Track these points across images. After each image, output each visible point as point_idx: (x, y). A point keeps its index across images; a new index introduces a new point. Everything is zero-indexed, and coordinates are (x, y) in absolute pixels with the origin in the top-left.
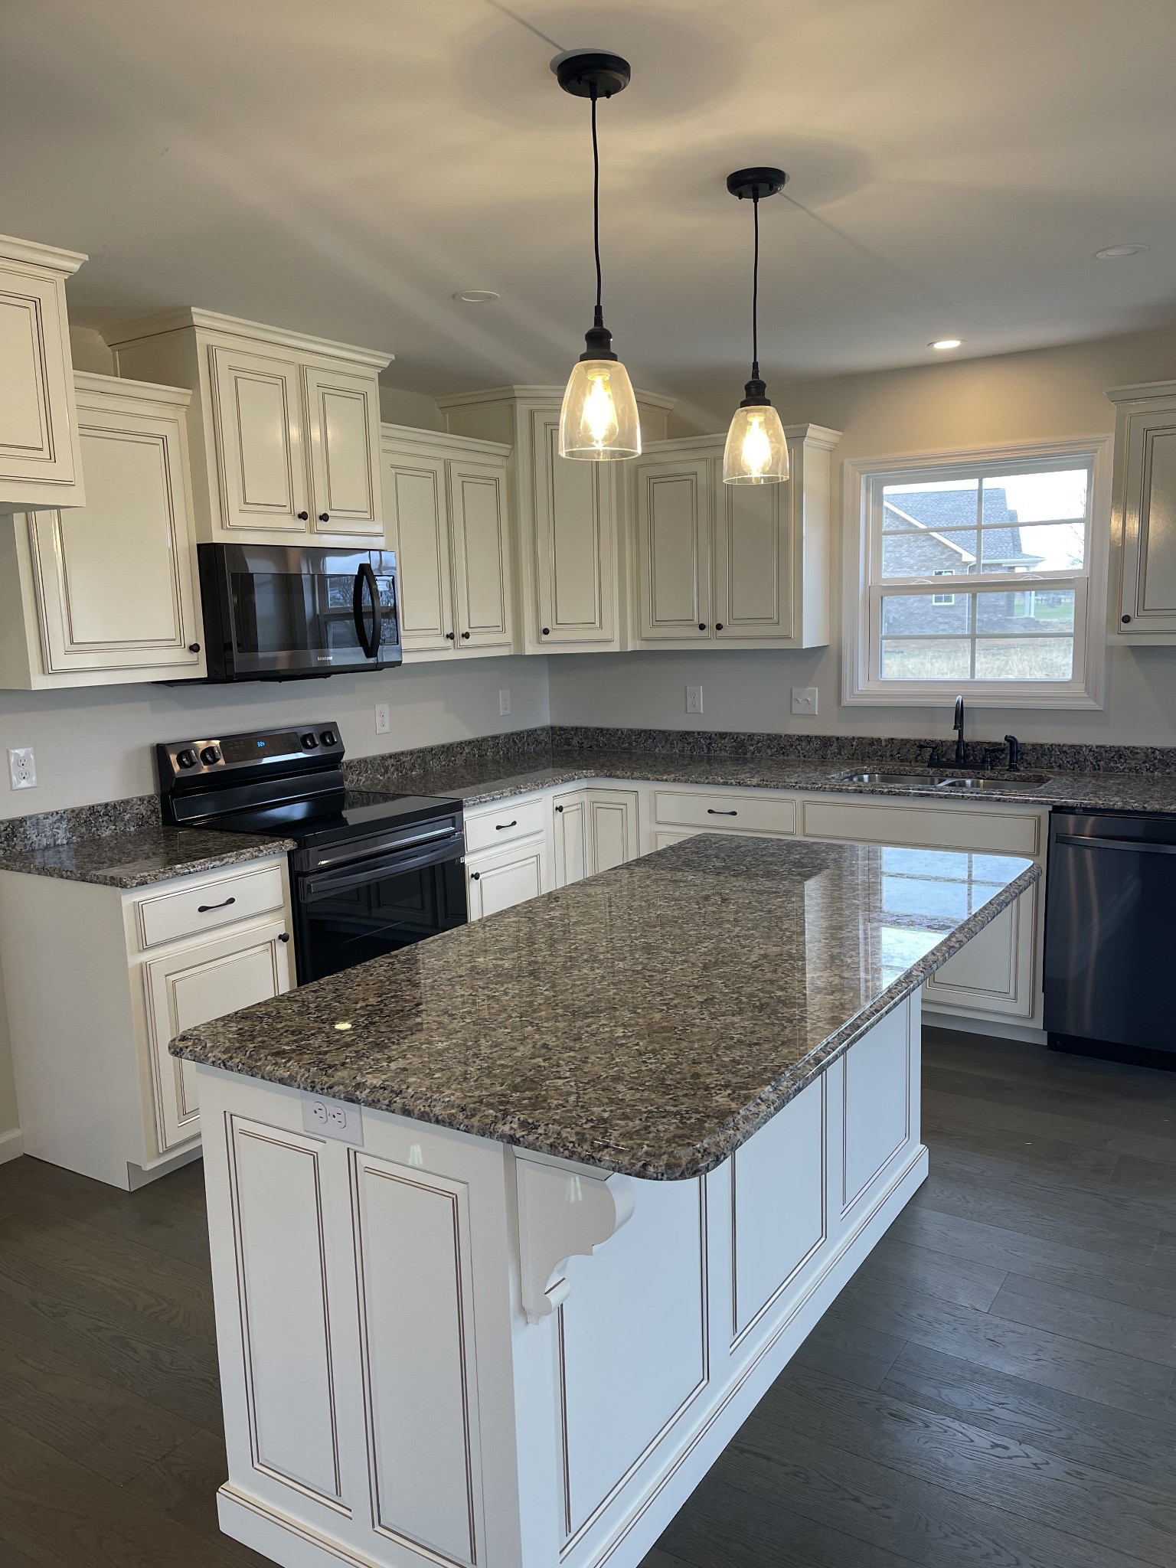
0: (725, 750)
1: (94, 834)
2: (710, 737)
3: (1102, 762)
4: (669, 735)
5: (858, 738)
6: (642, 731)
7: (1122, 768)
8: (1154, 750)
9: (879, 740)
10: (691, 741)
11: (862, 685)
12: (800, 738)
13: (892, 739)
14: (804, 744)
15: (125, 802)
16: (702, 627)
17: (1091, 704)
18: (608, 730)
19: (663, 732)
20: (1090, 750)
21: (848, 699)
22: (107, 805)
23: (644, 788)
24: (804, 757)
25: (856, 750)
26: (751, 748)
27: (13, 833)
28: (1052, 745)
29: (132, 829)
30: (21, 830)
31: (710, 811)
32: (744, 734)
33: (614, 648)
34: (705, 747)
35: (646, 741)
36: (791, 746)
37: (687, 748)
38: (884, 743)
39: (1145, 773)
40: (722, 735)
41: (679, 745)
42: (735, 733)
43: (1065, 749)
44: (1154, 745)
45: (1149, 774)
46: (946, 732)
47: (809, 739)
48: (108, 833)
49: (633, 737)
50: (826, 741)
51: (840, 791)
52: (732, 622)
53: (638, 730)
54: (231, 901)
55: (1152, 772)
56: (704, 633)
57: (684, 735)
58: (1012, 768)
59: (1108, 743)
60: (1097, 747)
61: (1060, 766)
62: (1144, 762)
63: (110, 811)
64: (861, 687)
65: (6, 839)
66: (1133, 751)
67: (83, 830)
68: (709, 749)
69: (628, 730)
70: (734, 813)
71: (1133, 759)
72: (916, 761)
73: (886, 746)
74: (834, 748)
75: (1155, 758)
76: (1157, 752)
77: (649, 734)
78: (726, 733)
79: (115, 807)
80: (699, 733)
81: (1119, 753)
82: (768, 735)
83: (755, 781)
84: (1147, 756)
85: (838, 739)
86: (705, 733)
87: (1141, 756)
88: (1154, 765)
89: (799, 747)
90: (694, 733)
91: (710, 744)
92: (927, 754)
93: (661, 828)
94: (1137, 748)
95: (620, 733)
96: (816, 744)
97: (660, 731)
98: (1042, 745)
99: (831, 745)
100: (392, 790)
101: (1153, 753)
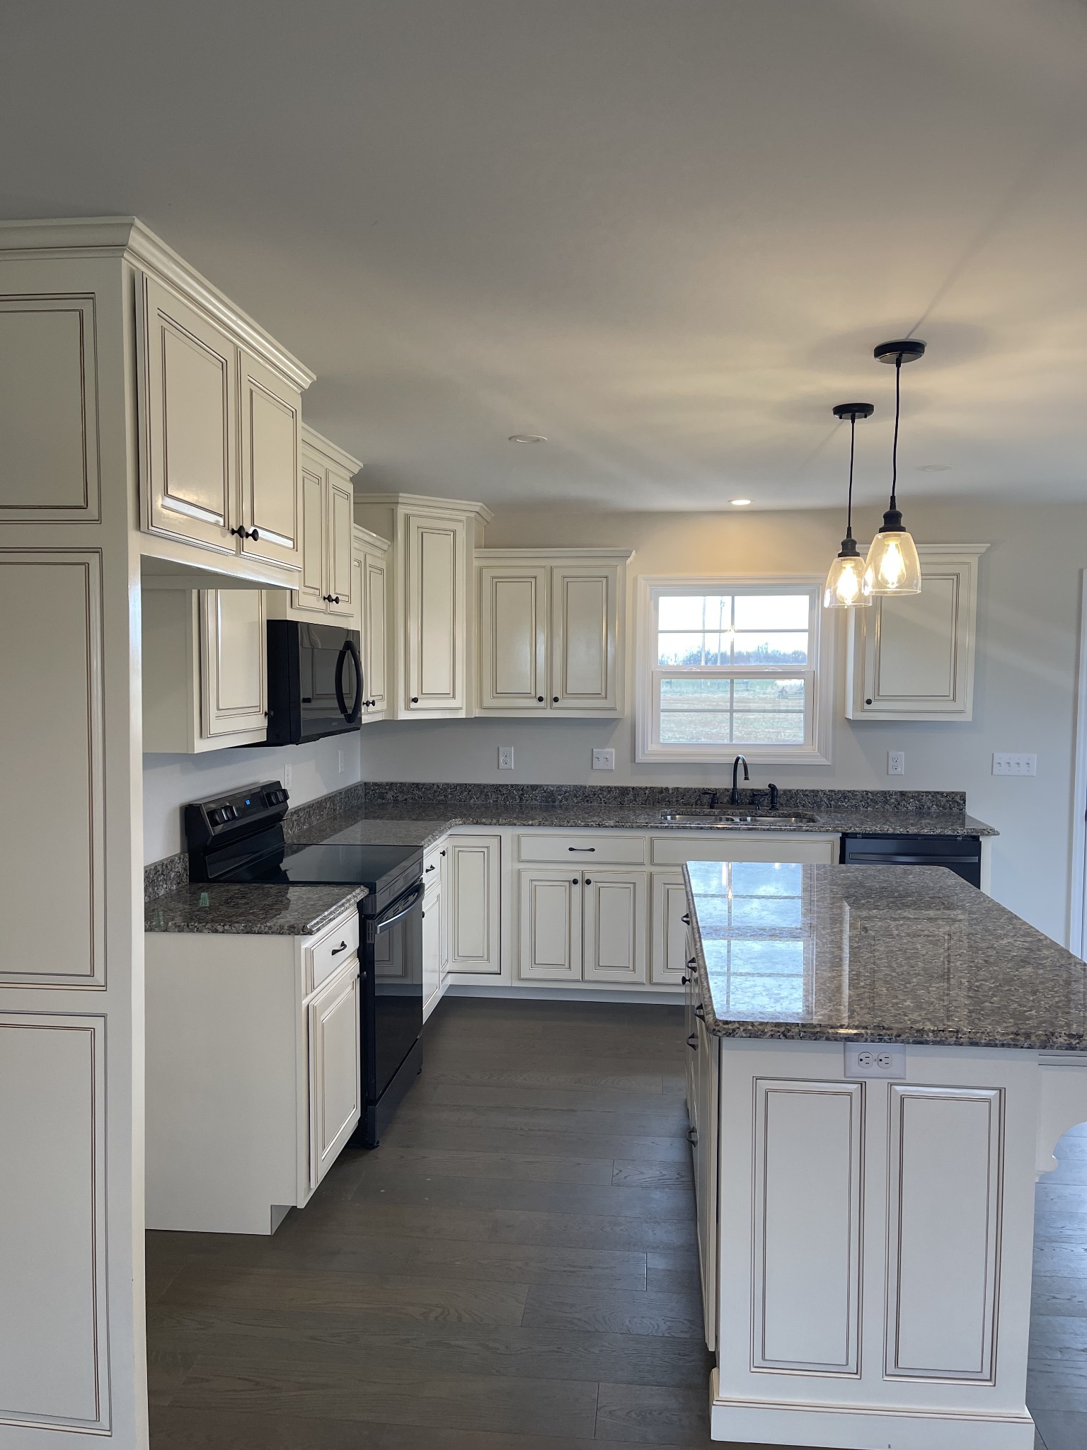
0: (535, 800)
2: (522, 789)
3: (833, 802)
4: (484, 788)
5: (650, 788)
6: (458, 785)
7: (846, 805)
8: (867, 792)
9: (667, 789)
10: (505, 792)
11: (652, 747)
12: (601, 789)
13: (678, 788)
14: (605, 793)
16: (541, 699)
17: (824, 761)
18: (424, 784)
19: (479, 785)
20: (825, 794)
21: (640, 758)
23: (508, 833)
24: (605, 803)
25: (648, 797)
26: (560, 797)
28: (797, 791)
31: (571, 849)
32: (552, 786)
33: (462, 715)
34: (517, 797)
35: (462, 792)
36: (594, 795)
37: (501, 798)
38: (671, 791)
39: (861, 808)
40: (534, 787)
41: (493, 796)
42: (545, 785)
43: (807, 793)
44: (867, 789)
45: (865, 809)
46: (722, 782)
47: (609, 789)
49: (449, 790)
50: (624, 791)
51: (685, 828)
52: (565, 696)
53: (453, 784)
55: (867, 808)
56: (542, 704)
57: (497, 788)
58: (773, 808)
59: (836, 788)
60: (829, 791)
61: (803, 806)
62: (861, 801)
64: (650, 750)
66: (853, 792)
68: (521, 799)
69: (444, 784)
70: (593, 850)
71: (854, 799)
72: (696, 804)
73: (673, 793)
74: (631, 796)
75: (868, 798)
76: (870, 794)
77: (465, 787)
78: (538, 786)
80: (512, 786)
81: (845, 795)
82: (574, 786)
83: (612, 823)
84: (863, 797)
85: (633, 788)
86: (518, 785)
87: (859, 797)
88: (867, 803)
89: (601, 796)
90: (507, 785)
91: (523, 794)
92: (706, 799)
93: (522, 866)
94: (857, 791)
95: (435, 787)
96: (616, 793)
97: (475, 785)
98: (790, 791)
99: (628, 794)
100: (303, 841)
101: (867, 794)
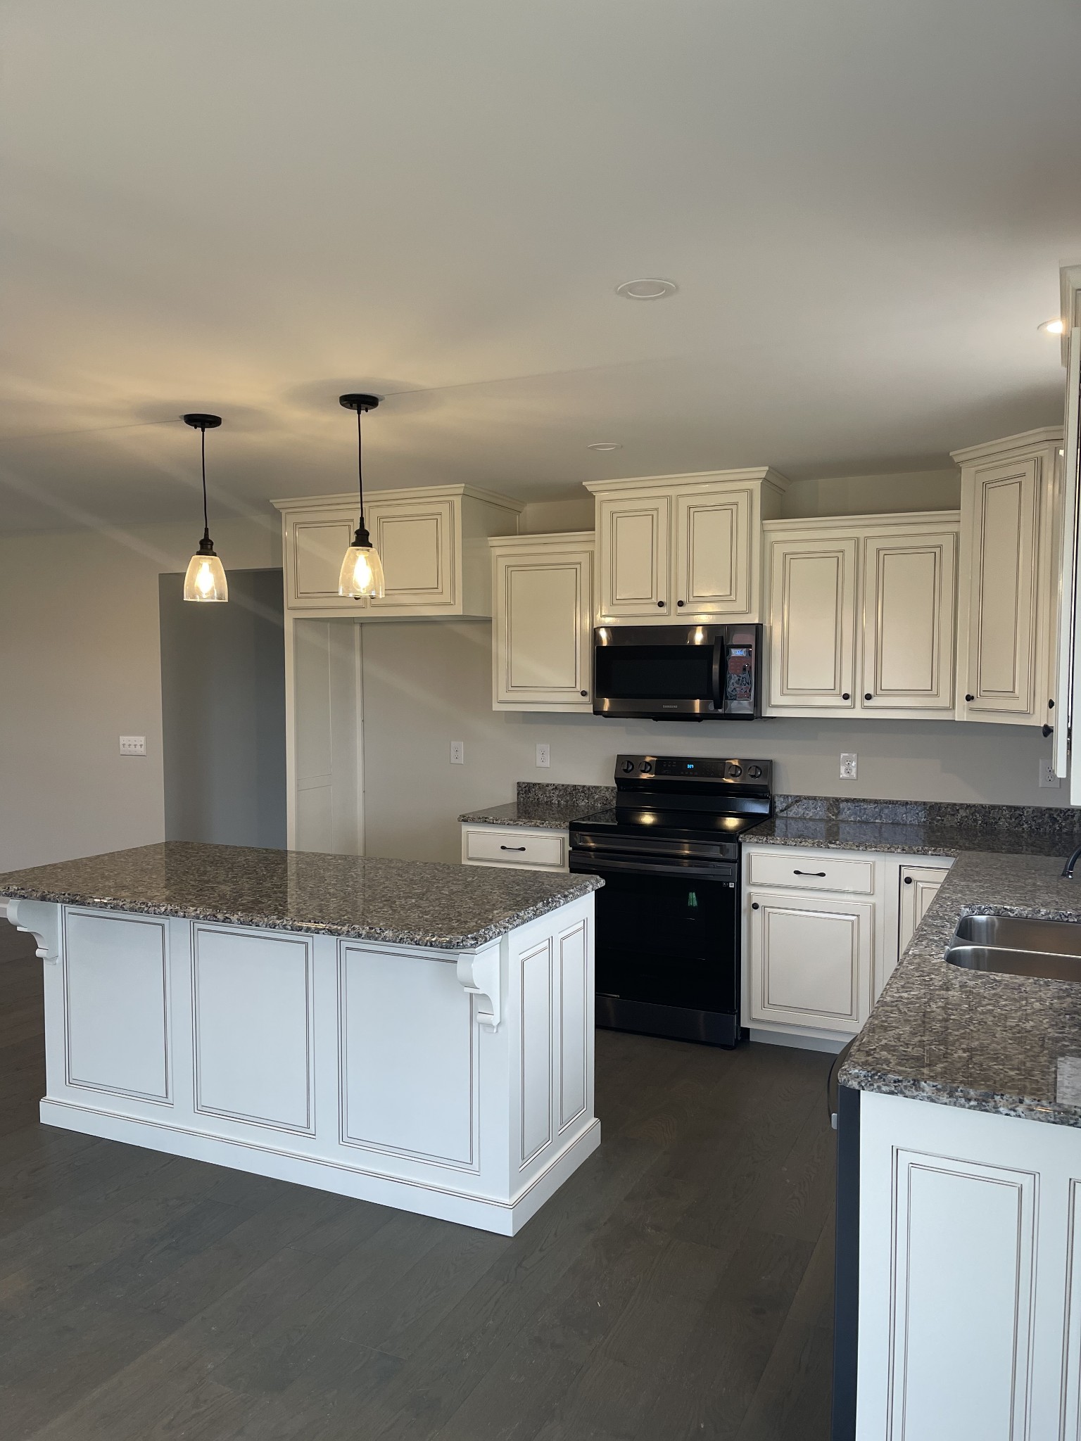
1: (574, 802)
15: (597, 787)
22: (584, 786)
27: (529, 790)
29: (599, 805)
30: (534, 790)
48: (583, 803)
54: (523, 849)
63: (587, 791)
65: (525, 793)
67: (568, 798)
79: (589, 789)
